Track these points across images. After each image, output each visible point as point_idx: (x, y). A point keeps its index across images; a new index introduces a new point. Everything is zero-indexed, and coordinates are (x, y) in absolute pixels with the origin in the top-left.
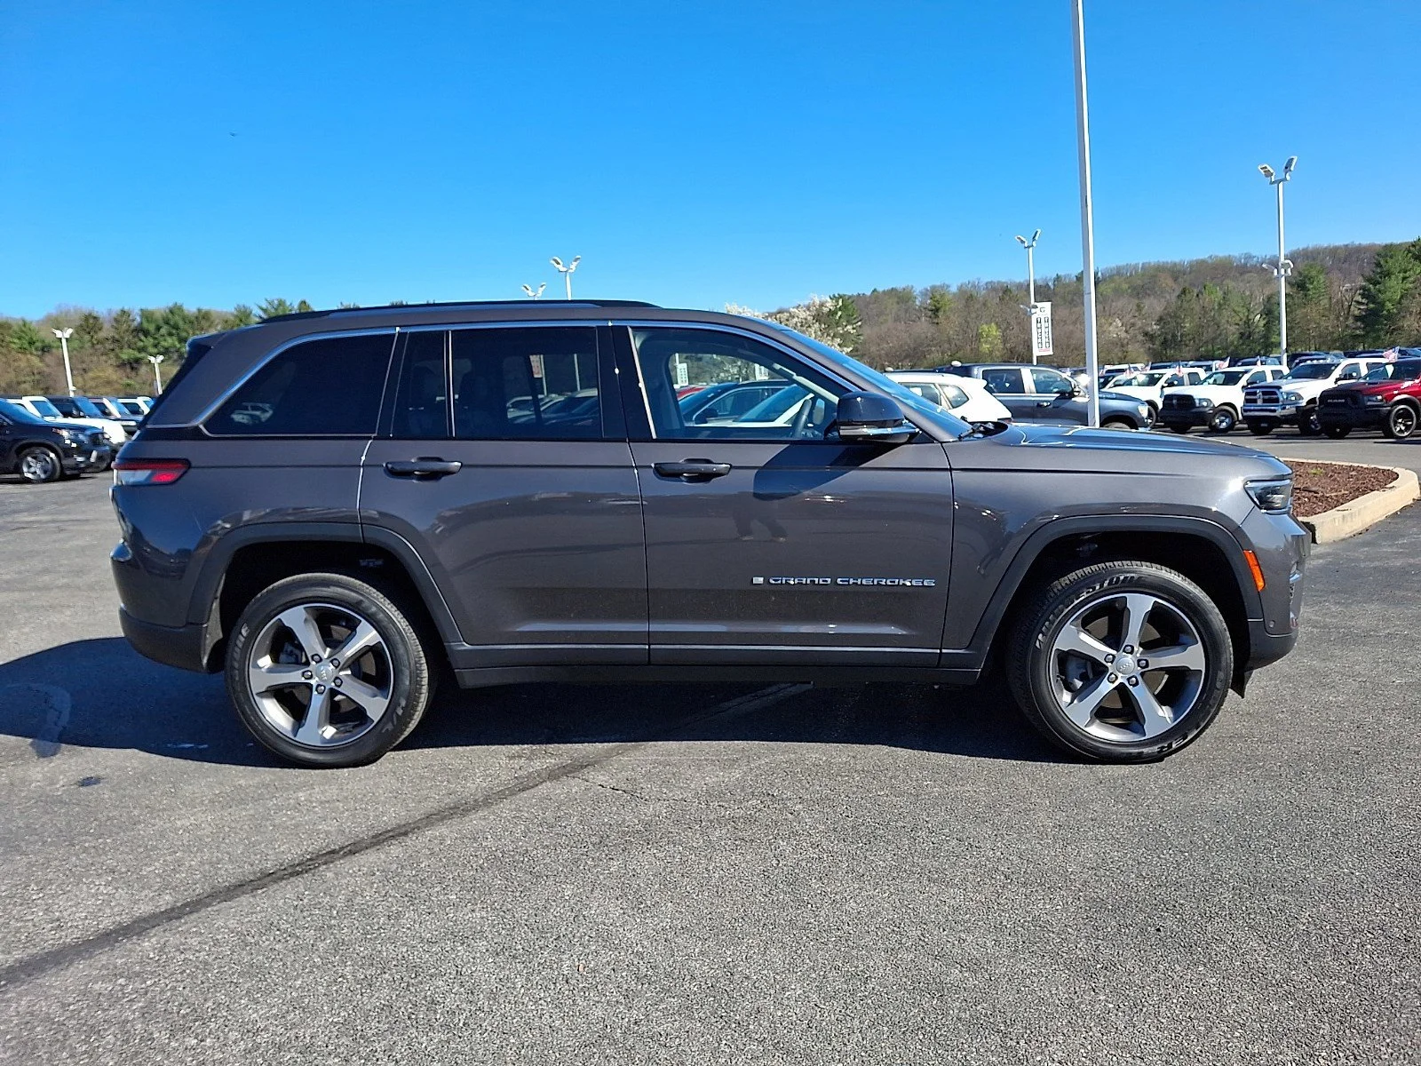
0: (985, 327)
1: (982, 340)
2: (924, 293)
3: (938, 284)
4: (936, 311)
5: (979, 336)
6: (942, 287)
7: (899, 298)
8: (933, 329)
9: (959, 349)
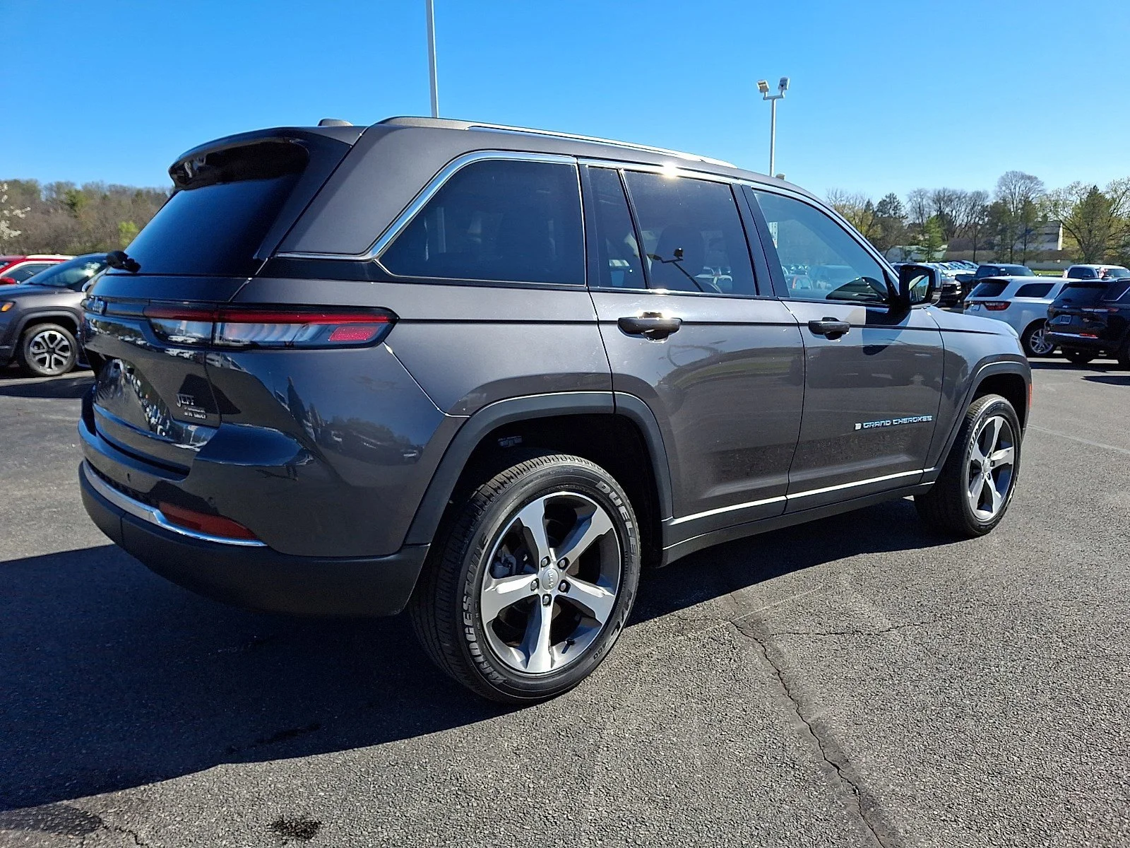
0: (124, 224)
1: (122, 235)
2: (50, 188)
3: (63, 180)
4: (73, 205)
5: (118, 232)
6: (67, 184)
7: (24, 189)
8: (73, 221)
9: (101, 240)
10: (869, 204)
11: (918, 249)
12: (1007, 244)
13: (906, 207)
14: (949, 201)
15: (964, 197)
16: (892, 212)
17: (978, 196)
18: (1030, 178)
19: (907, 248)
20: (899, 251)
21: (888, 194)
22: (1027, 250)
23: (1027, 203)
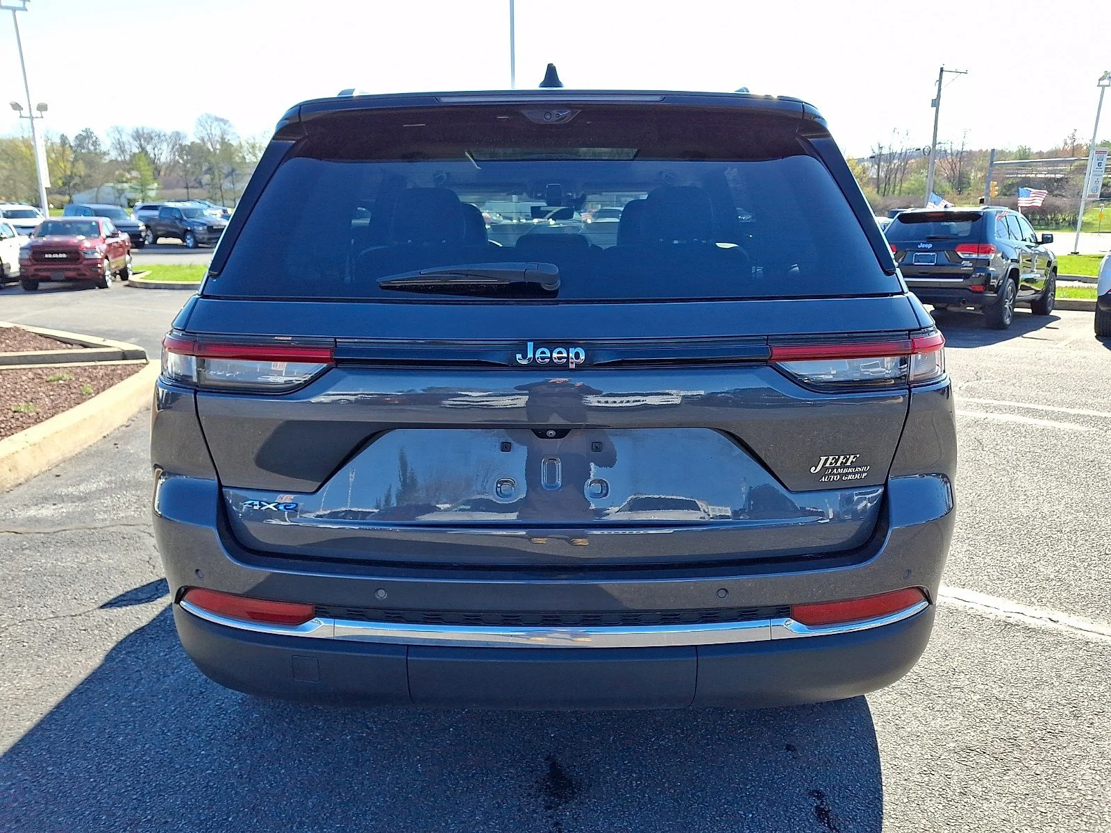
10: (64, 139)
11: (131, 187)
12: (216, 184)
13: (106, 144)
14: (149, 138)
15: (165, 136)
16: (92, 148)
17: (177, 135)
18: (222, 120)
19: (119, 186)
20: (111, 189)
21: (84, 129)
22: (236, 189)
23: (225, 145)
